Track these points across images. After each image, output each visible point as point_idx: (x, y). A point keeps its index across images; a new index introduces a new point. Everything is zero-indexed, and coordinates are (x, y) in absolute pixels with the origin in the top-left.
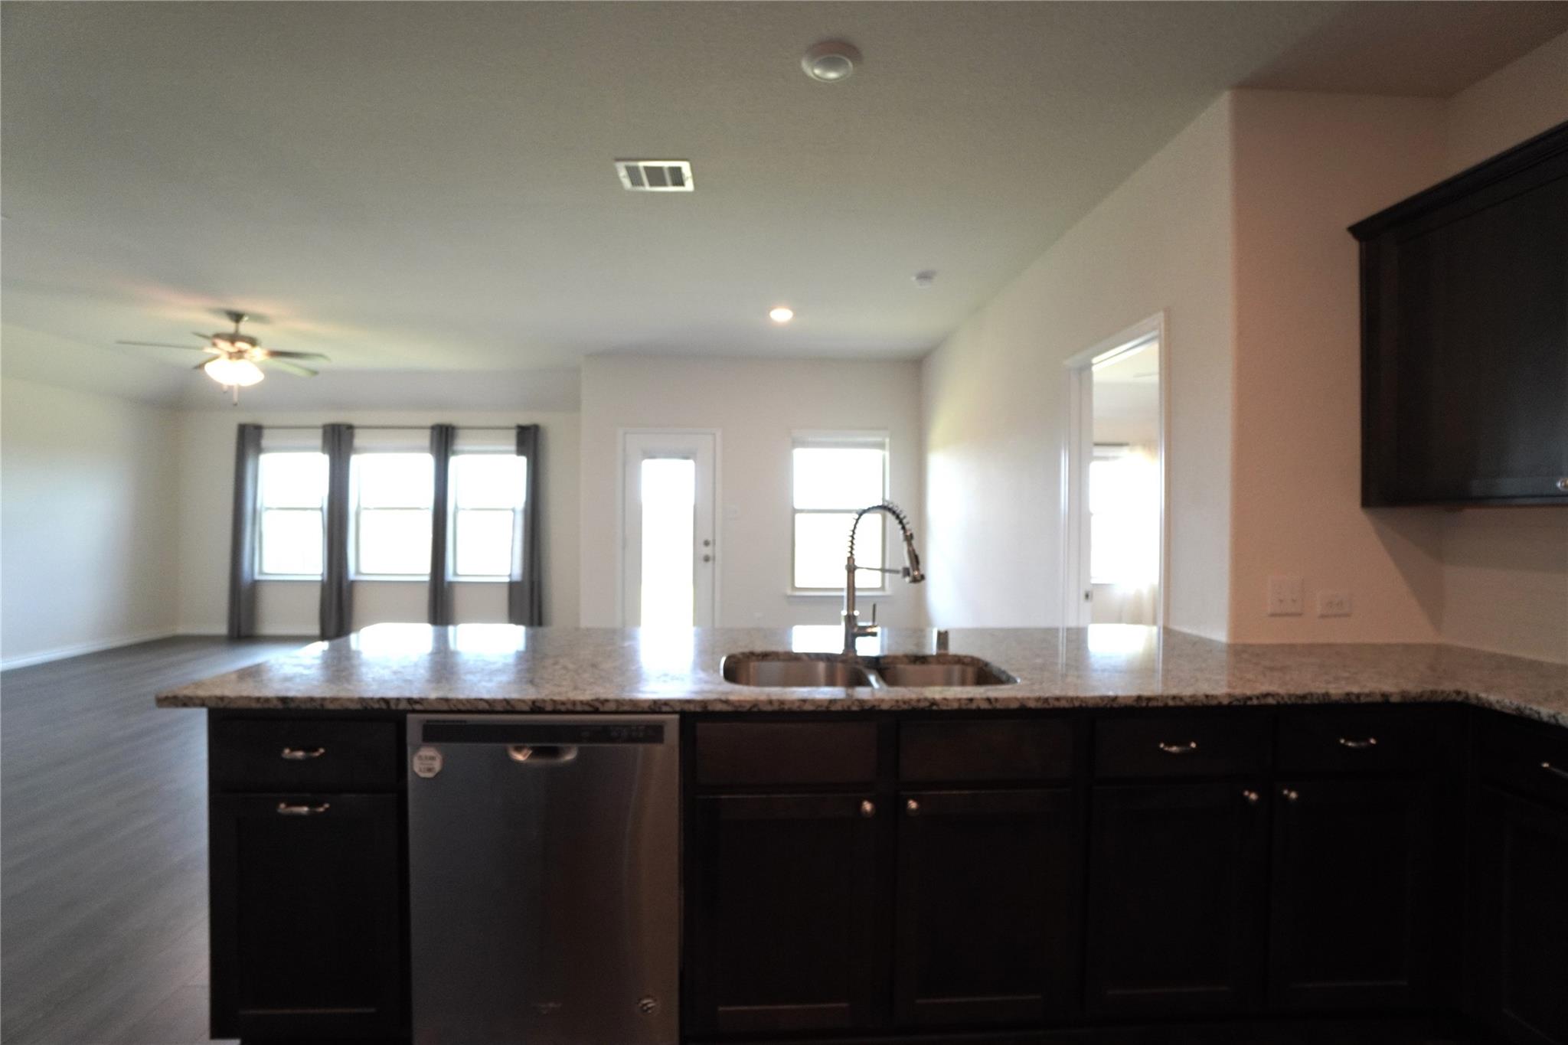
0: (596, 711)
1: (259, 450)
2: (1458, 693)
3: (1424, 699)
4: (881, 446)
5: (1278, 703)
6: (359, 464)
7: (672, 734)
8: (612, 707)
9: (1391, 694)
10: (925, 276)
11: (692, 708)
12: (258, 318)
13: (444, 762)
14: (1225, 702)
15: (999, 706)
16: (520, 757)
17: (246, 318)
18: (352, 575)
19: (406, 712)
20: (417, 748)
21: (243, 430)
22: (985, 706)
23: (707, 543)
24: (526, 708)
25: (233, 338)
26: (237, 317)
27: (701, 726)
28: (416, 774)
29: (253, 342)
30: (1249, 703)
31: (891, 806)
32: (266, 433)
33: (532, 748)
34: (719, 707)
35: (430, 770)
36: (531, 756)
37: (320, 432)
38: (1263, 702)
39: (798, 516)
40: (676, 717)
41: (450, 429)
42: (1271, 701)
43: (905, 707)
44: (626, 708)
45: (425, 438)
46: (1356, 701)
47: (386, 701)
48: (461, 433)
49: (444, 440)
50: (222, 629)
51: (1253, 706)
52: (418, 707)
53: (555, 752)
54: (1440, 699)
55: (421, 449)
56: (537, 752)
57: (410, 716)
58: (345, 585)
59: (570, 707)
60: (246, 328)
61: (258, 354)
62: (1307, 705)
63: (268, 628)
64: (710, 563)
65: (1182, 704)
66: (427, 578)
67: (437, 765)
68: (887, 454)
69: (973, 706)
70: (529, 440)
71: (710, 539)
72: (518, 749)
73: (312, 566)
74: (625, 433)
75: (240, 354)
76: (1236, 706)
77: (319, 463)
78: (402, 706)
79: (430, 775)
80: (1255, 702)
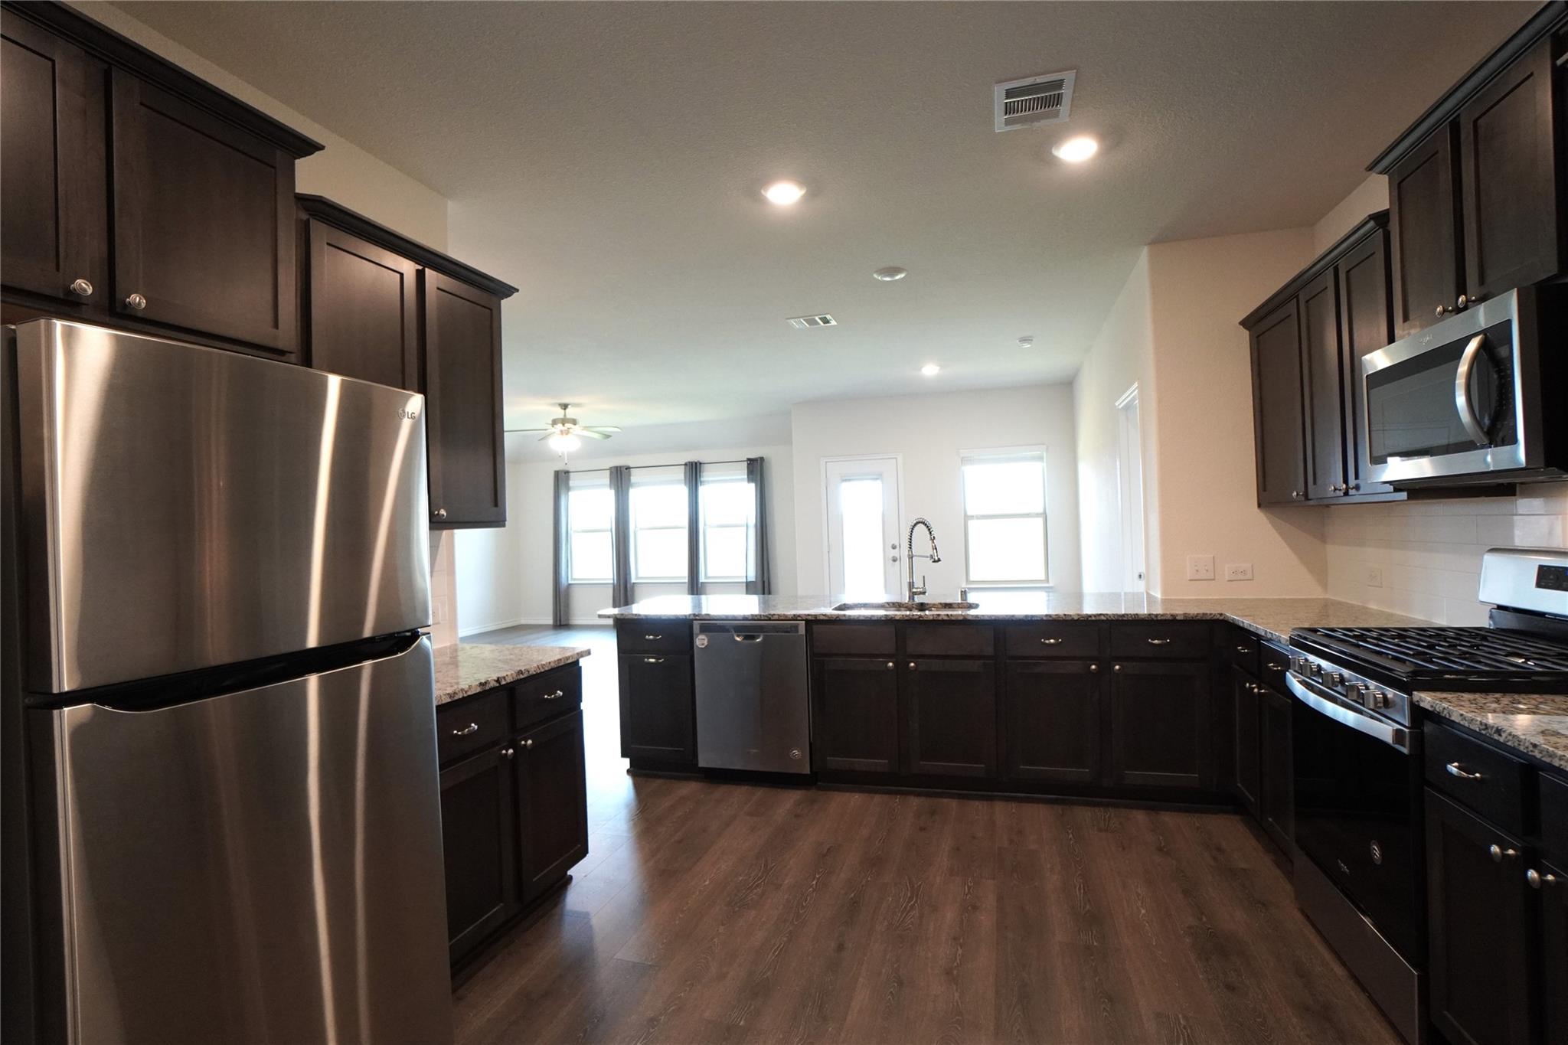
0: (770, 620)
1: (568, 489)
2: (1221, 615)
3: (1199, 618)
4: (1041, 458)
5: (1107, 619)
6: (634, 495)
7: (802, 630)
8: (776, 617)
9: (1177, 615)
10: (1024, 340)
11: (810, 618)
12: (578, 405)
13: (708, 642)
14: (1076, 618)
15: (953, 618)
16: (738, 639)
17: (569, 406)
18: (633, 580)
19: (692, 620)
20: (697, 635)
21: (557, 474)
22: (946, 618)
23: (894, 547)
24: (741, 618)
25: (564, 421)
26: (565, 406)
27: (815, 628)
28: (697, 646)
29: (574, 422)
30: (1090, 619)
31: (902, 665)
32: (572, 475)
33: (743, 636)
34: (822, 618)
35: (703, 644)
36: (743, 639)
37: (608, 472)
38: (1098, 618)
39: (970, 523)
40: (804, 622)
41: (698, 464)
42: (1103, 618)
43: (906, 618)
44: (782, 618)
45: (680, 473)
46: (1155, 619)
47: (686, 616)
48: (706, 467)
49: (694, 472)
50: (550, 621)
51: (1093, 621)
52: (697, 618)
53: (753, 637)
54: (1209, 618)
55: (678, 482)
56: (746, 638)
57: (695, 622)
58: (628, 586)
59: (759, 617)
60: (571, 412)
61: (576, 429)
62: (1126, 620)
63: (577, 620)
64: (898, 562)
65: (1051, 619)
66: (686, 580)
67: (706, 643)
68: (1045, 464)
69: (940, 618)
70: (756, 469)
71: (897, 544)
72: (738, 636)
73: (606, 572)
74: (826, 462)
75: (567, 432)
76: (1082, 620)
77: (607, 496)
78: (692, 617)
79: (703, 646)
80: (1093, 618)
